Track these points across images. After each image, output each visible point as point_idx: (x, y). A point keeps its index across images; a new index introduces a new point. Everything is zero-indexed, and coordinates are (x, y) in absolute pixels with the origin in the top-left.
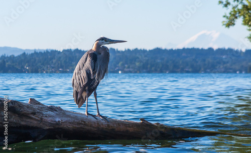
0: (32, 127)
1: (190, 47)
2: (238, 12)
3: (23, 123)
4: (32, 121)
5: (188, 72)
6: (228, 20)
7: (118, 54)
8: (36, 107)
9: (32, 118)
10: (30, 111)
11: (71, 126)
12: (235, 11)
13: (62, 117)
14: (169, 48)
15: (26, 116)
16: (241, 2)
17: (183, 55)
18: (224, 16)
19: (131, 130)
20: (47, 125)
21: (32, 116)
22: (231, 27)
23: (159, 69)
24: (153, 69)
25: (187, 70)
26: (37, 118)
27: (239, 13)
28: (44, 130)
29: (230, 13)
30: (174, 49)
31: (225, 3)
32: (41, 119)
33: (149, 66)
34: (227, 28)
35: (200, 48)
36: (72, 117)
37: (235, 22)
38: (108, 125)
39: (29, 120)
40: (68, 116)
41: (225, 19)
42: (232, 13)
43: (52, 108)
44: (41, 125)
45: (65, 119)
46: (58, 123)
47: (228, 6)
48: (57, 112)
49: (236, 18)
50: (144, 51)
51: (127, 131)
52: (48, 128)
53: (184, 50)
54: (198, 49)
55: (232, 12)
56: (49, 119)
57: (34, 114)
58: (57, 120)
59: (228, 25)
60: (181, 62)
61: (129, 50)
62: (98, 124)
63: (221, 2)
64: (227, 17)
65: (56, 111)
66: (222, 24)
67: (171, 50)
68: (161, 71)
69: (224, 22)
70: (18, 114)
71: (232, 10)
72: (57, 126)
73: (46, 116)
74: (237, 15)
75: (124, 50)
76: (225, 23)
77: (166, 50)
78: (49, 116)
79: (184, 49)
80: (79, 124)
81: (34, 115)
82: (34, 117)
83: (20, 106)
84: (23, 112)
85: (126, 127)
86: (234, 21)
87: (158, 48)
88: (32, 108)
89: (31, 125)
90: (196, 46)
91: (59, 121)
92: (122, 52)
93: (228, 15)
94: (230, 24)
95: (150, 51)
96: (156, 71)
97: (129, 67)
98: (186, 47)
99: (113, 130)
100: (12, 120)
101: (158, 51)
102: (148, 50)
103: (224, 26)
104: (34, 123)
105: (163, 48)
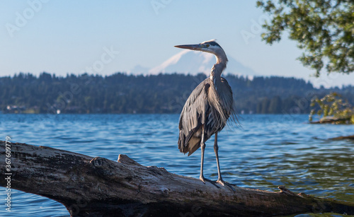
0: (125, 200)
1: (170, 72)
2: (283, 20)
3: (112, 194)
4: (126, 190)
5: (166, 112)
6: (270, 32)
7: (55, 83)
8: (131, 168)
9: (125, 186)
10: (125, 175)
11: (182, 199)
12: (279, 17)
13: (170, 184)
14: (137, 73)
15: (118, 182)
16: (291, 4)
17: (160, 84)
18: (264, 26)
19: (268, 204)
20: (147, 198)
21: (126, 183)
22: (275, 43)
23: (121, 108)
24: (112, 106)
25: (165, 108)
26: (133, 186)
27: (287, 20)
28: (143, 204)
29: (273, 22)
30: (145, 75)
31: (266, 4)
32: (140, 187)
33: (105, 102)
34: (269, 44)
35: (186, 73)
36: (183, 185)
37: (280, 35)
38: (235, 197)
39: (120, 189)
40: (178, 183)
41: (266, 31)
42: (276, 21)
43: (153, 171)
44: (139, 197)
45: (174, 188)
46: (164, 194)
47: (271, 9)
48: (161, 177)
49: (282, 28)
50: (98, 78)
51: (263, 206)
52: (148, 201)
53: (161, 77)
54: (182, 76)
55: (275, 19)
56: (150, 188)
57: (129, 179)
58: (163, 188)
59: (270, 40)
60: (156, 96)
61: (73, 76)
62: (221, 195)
63: (260, 4)
64: (269, 28)
65: (160, 174)
66: (261, 38)
67: (141, 77)
68: (125, 111)
69: (264, 34)
70: (106, 180)
71: (276, 16)
72: (162, 199)
73: (146, 183)
74: (283, 24)
75: (65, 76)
76: (266, 36)
77: (132, 77)
78: (150, 182)
79: (160, 75)
80: (193, 195)
81: (129, 182)
82: (129, 184)
83: (110, 167)
84: (114, 177)
85: (261, 199)
86: (279, 33)
87: (119, 74)
88: (126, 170)
89: (124, 197)
90: (179, 72)
91: (165, 191)
92: (62, 79)
93: (270, 24)
94: (273, 37)
95: (107, 78)
96: (116, 111)
97: (73, 104)
98: (164, 72)
99: (242, 204)
100: (96, 188)
101: (119, 78)
102: (104, 76)
103: (265, 41)
104: (128, 194)
105: (128, 73)
